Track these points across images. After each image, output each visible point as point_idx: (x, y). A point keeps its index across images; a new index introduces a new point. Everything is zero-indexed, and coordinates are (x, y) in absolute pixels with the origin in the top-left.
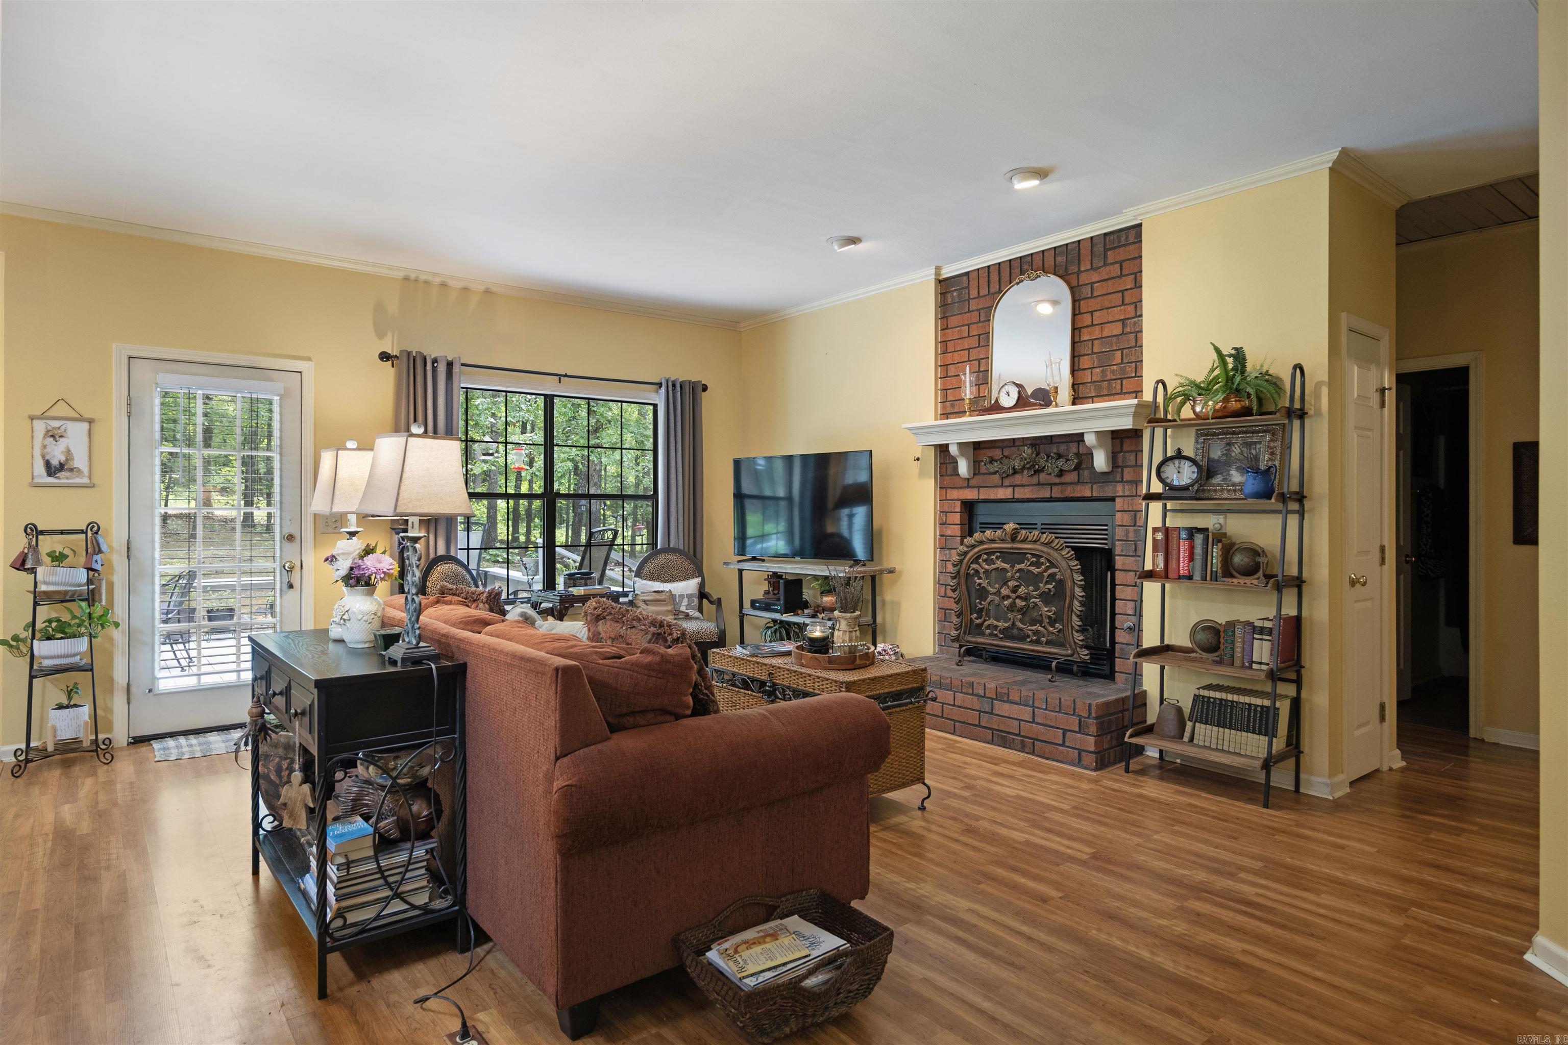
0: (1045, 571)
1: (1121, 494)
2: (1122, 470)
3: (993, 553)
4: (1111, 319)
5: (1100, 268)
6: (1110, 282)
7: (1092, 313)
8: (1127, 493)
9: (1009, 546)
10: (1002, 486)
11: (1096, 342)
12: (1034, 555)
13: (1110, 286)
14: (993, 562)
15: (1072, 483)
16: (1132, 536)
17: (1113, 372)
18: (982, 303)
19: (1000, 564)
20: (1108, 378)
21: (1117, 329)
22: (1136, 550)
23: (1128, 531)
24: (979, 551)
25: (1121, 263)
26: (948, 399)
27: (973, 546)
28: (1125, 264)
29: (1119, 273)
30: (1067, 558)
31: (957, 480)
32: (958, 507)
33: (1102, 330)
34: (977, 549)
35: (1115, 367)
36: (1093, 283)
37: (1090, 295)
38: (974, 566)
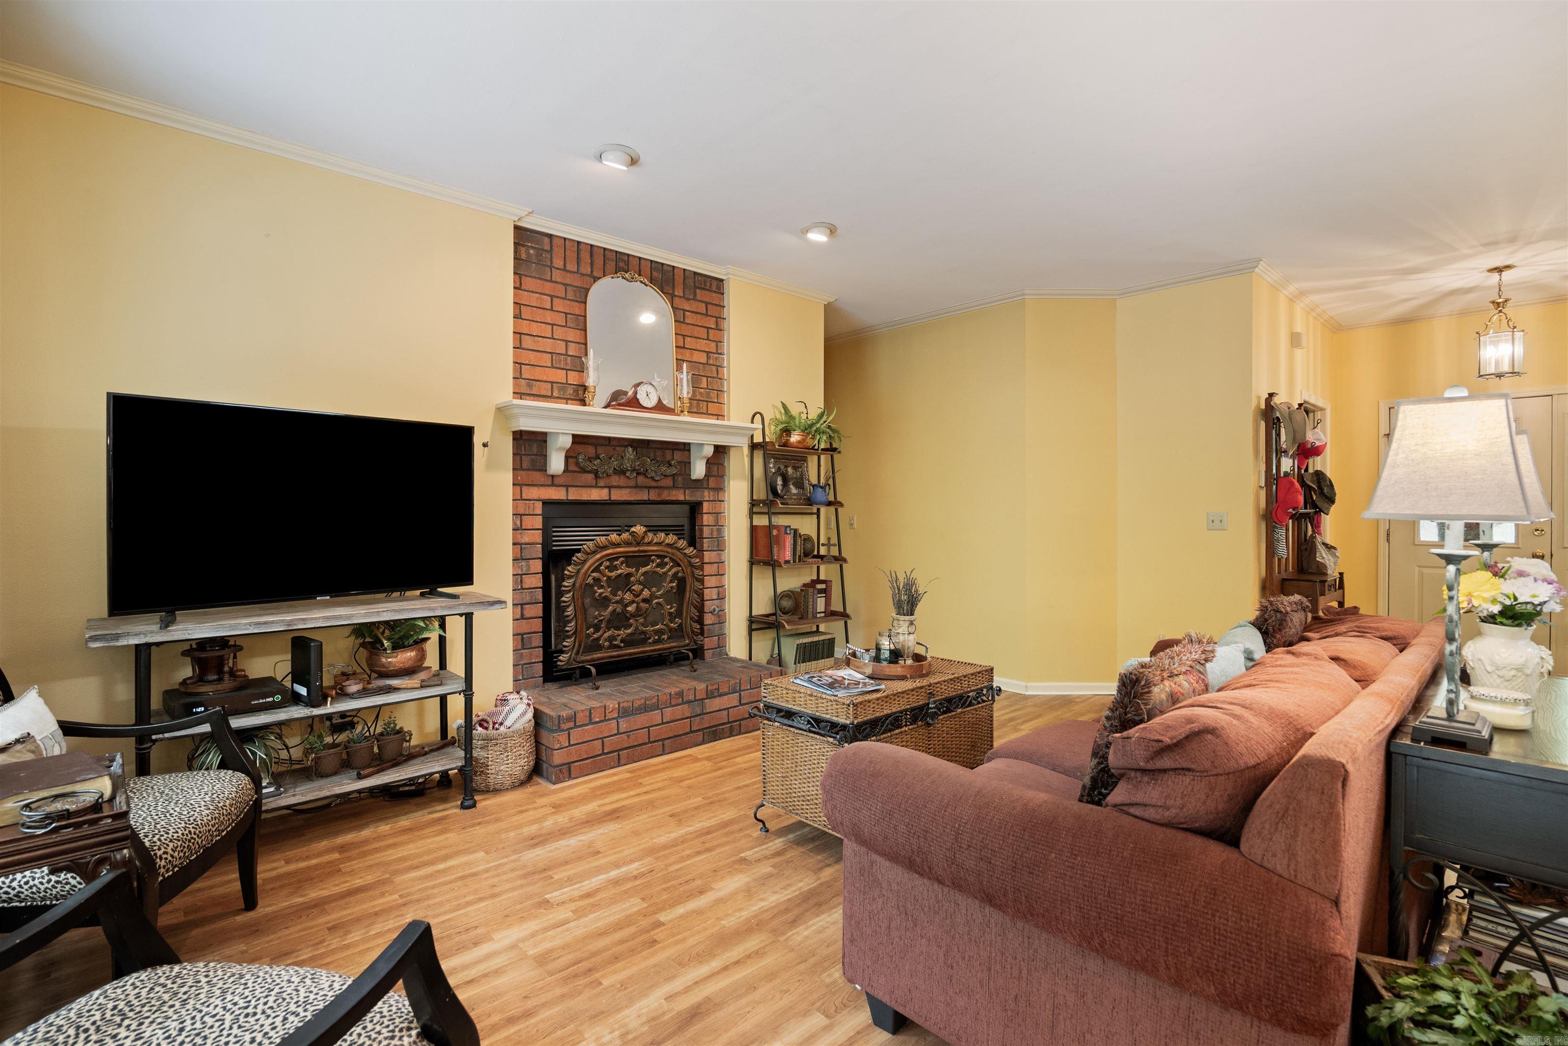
0: (669, 570)
1: (708, 499)
2: (712, 479)
3: (617, 559)
4: (698, 348)
5: (690, 299)
6: (699, 316)
7: (687, 337)
8: (712, 498)
9: (636, 549)
10: (596, 486)
12: (658, 556)
13: (699, 320)
14: (616, 568)
15: (667, 488)
16: (715, 534)
17: (701, 393)
18: (578, 281)
19: (623, 570)
20: (697, 398)
21: (703, 358)
22: (718, 544)
23: (712, 530)
24: (602, 558)
25: (707, 304)
26: (524, 376)
27: (595, 552)
28: (710, 307)
29: (705, 312)
30: (689, 557)
31: (537, 476)
32: (539, 508)
33: (692, 355)
34: (598, 556)
35: (702, 390)
36: (684, 311)
37: (682, 320)
38: (594, 574)
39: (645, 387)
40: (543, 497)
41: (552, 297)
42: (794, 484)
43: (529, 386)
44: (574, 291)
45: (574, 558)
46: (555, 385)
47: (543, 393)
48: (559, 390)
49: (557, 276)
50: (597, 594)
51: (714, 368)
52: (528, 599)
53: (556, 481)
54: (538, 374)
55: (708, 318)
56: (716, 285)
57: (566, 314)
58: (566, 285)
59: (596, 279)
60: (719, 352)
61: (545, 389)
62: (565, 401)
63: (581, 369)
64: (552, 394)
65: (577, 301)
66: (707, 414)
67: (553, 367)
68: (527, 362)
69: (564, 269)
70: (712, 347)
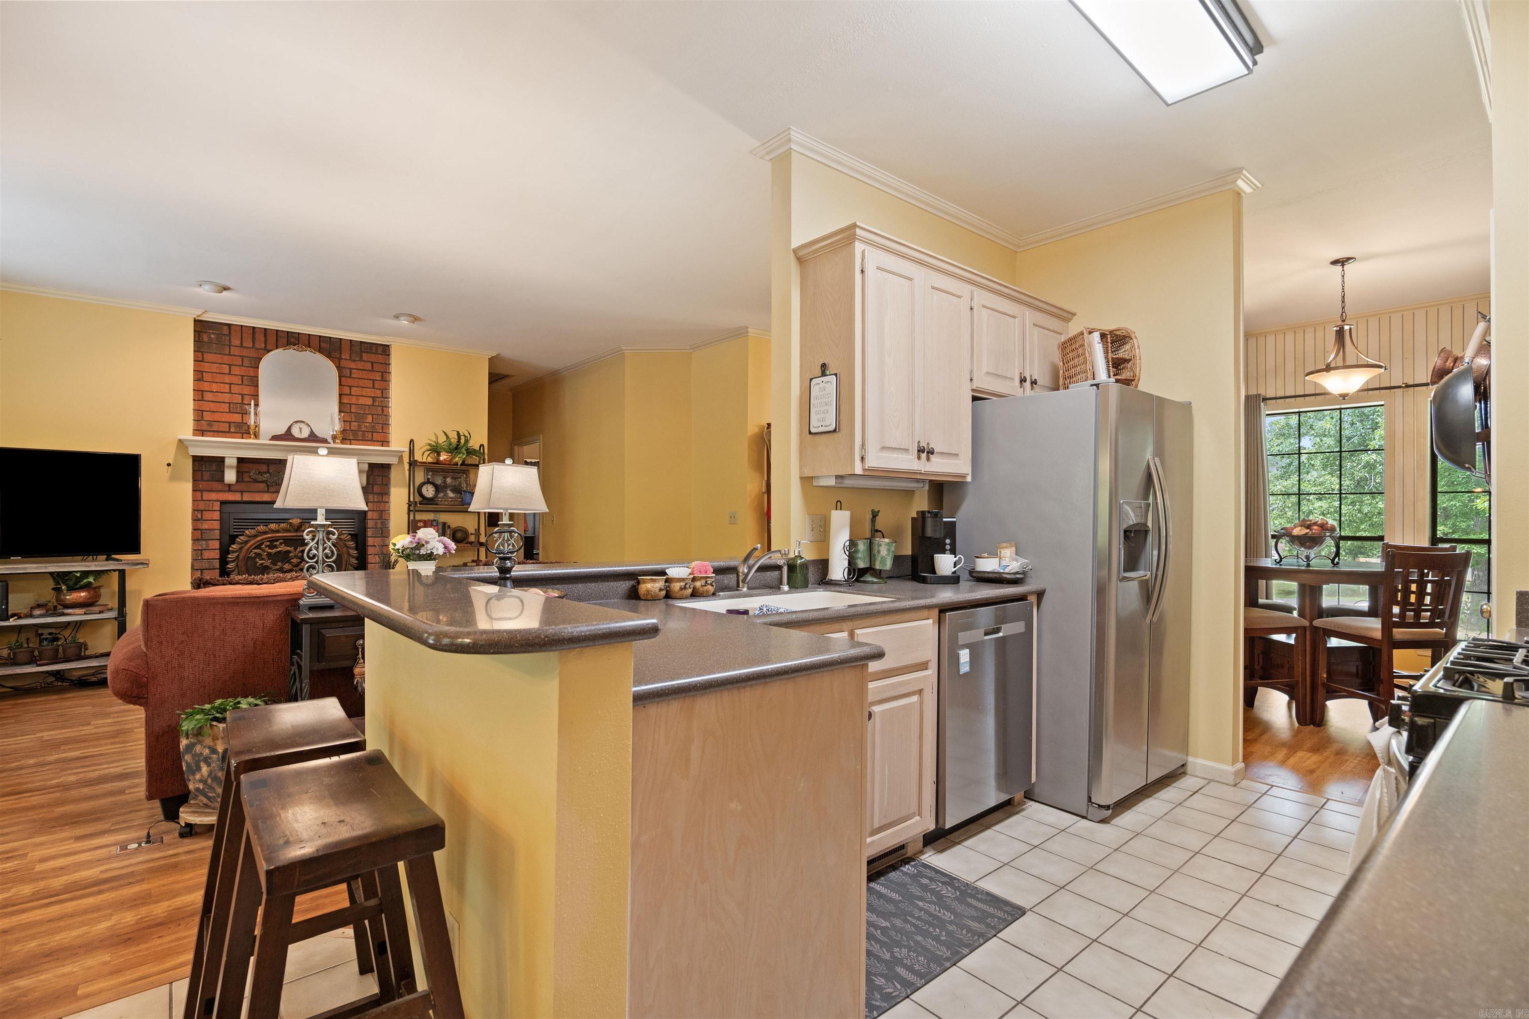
1: (372, 500)
2: (373, 486)
3: (277, 540)
4: (364, 394)
5: (356, 361)
6: (364, 372)
7: (350, 387)
8: (376, 500)
9: (294, 534)
10: (268, 492)
11: (353, 406)
13: (365, 375)
14: (276, 547)
16: (379, 525)
17: (366, 427)
18: (252, 354)
19: (283, 548)
20: (363, 429)
21: (369, 402)
22: (382, 533)
23: (376, 523)
24: (262, 539)
25: (372, 363)
26: (204, 419)
27: (255, 536)
28: (374, 365)
29: (371, 369)
30: (345, 541)
31: (216, 485)
32: (217, 506)
33: (358, 400)
34: (259, 538)
35: (368, 424)
36: (351, 369)
37: (349, 375)
38: (256, 551)
39: (299, 424)
40: (220, 499)
41: (230, 365)
42: (451, 490)
43: (209, 425)
44: (250, 360)
45: (238, 539)
46: (232, 424)
47: (223, 429)
48: (236, 427)
49: (234, 351)
50: (258, 564)
51: (380, 408)
52: (207, 566)
53: (232, 488)
54: (217, 417)
55: (374, 373)
56: (385, 349)
57: (242, 376)
58: (242, 357)
59: (269, 351)
60: (384, 396)
61: (225, 427)
62: (241, 435)
63: (245, 413)
64: (230, 430)
65: (251, 367)
66: (372, 441)
67: (230, 412)
68: (208, 409)
69: (241, 346)
70: (378, 394)
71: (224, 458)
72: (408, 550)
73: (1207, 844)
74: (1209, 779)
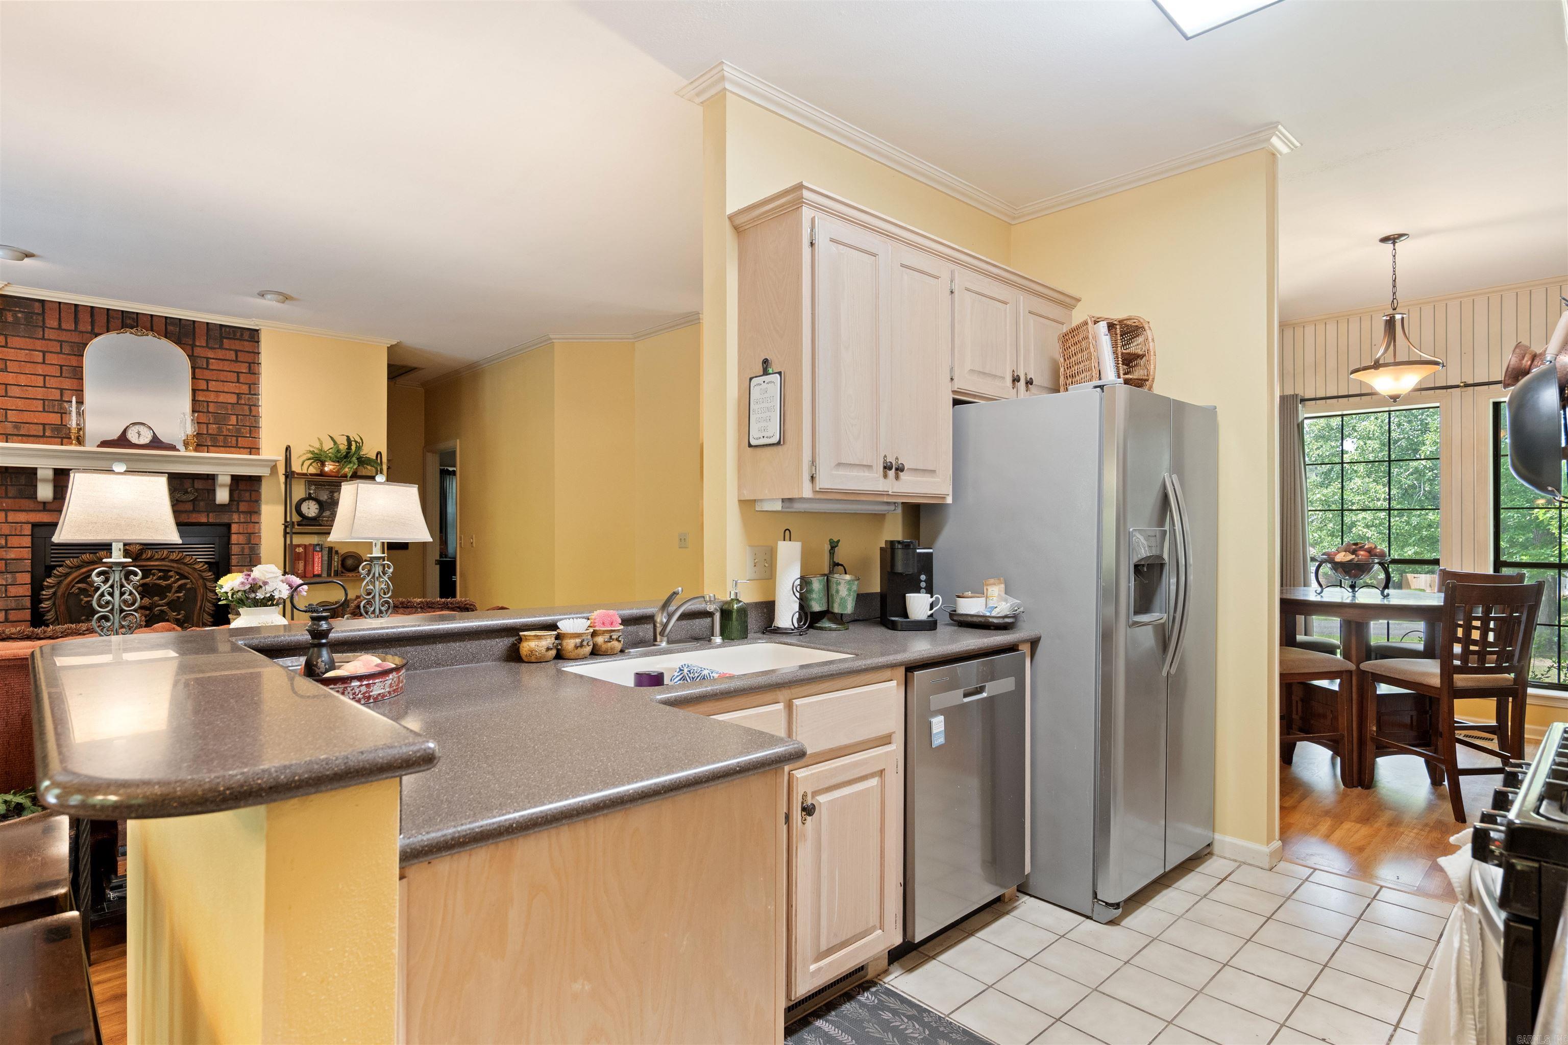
0: (175, 582)
1: (237, 521)
2: (238, 503)
4: (226, 390)
5: (215, 348)
6: (226, 363)
7: (207, 381)
8: (242, 520)
11: (211, 405)
12: (160, 571)
13: (226, 366)
15: (186, 512)
16: (247, 551)
17: (229, 430)
18: (75, 338)
20: (224, 434)
21: (233, 399)
22: (250, 561)
23: (243, 549)
24: (88, 571)
25: (236, 351)
26: (10, 420)
27: (79, 566)
28: (239, 354)
29: (234, 359)
30: (200, 571)
31: (26, 503)
32: (27, 529)
33: (217, 396)
34: (84, 570)
35: (231, 427)
36: (208, 359)
37: (205, 366)
38: (80, 585)
39: (137, 427)
40: (32, 521)
41: (44, 353)
43: (16, 427)
44: (71, 346)
45: (55, 572)
46: (47, 427)
47: (35, 433)
48: (52, 430)
49: (49, 334)
50: (83, 602)
51: (247, 408)
52: (13, 605)
53: (48, 507)
54: (26, 417)
55: (239, 364)
56: (253, 335)
57: (61, 366)
58: (61, 342)
59: (97, 335)
60: (252, 392)
61: (39, 430)
62: (60, 440)
63: (64, 413)
64: (44, 433)
65: (75, 355)
66: (237, 447)
67: (44, 411)
68: (14, 408)
69: (60, 328)
70: (245, 389)
71: (36, 469)
72: (240, 594)
73: (1237, 952)
74: (1240, 862)
